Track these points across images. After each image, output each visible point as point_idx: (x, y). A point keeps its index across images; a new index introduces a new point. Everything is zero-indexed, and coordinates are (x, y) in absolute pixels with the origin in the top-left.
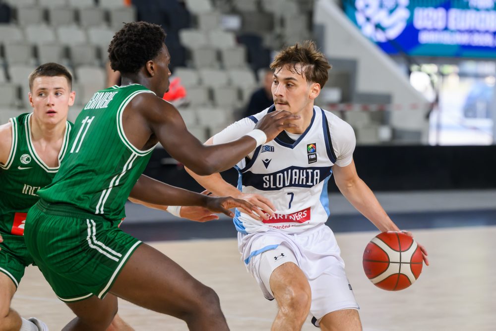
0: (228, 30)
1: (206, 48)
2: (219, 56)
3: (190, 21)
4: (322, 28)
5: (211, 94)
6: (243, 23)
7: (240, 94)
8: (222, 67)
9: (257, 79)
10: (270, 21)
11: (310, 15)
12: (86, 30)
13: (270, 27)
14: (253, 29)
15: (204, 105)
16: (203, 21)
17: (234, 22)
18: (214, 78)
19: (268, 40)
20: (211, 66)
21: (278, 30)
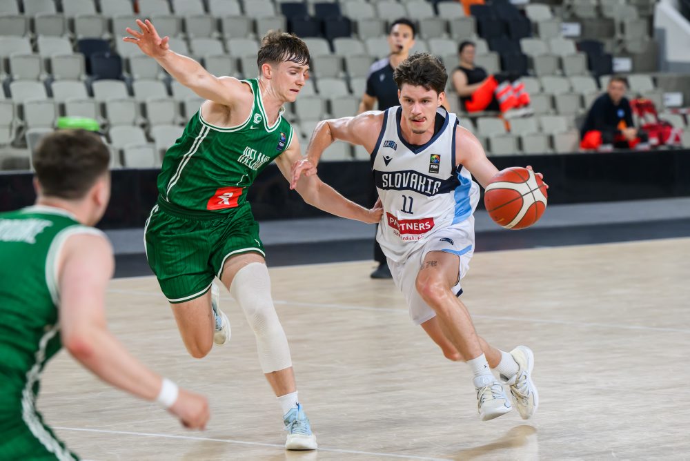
0: (568, 37)
1: (546, 55)
2: (560, 63)
3: (530, 29)
4: (663, 32)
5: (553, 102)
6: (583, 29)
7: (582, 100)
8: (564, 75)
9: (599, 86)
10: (611, 27)
11: (651, 19)
12: (427, 41)
13: (611, 33)
14: (593, 36)
15: (547, 113)
16: (543, 29)
17: (574, 29)
18: (556, 85)
19: (609, 46)
20: (553, 74)
21: (618, 36)
